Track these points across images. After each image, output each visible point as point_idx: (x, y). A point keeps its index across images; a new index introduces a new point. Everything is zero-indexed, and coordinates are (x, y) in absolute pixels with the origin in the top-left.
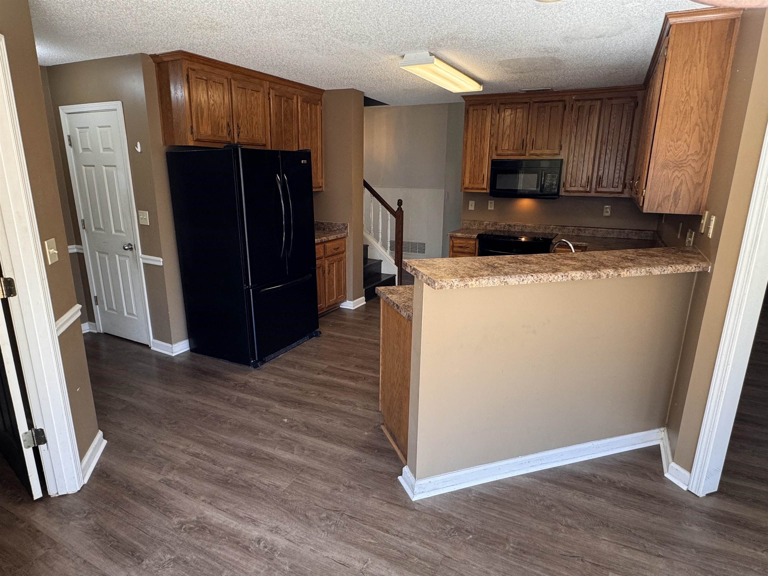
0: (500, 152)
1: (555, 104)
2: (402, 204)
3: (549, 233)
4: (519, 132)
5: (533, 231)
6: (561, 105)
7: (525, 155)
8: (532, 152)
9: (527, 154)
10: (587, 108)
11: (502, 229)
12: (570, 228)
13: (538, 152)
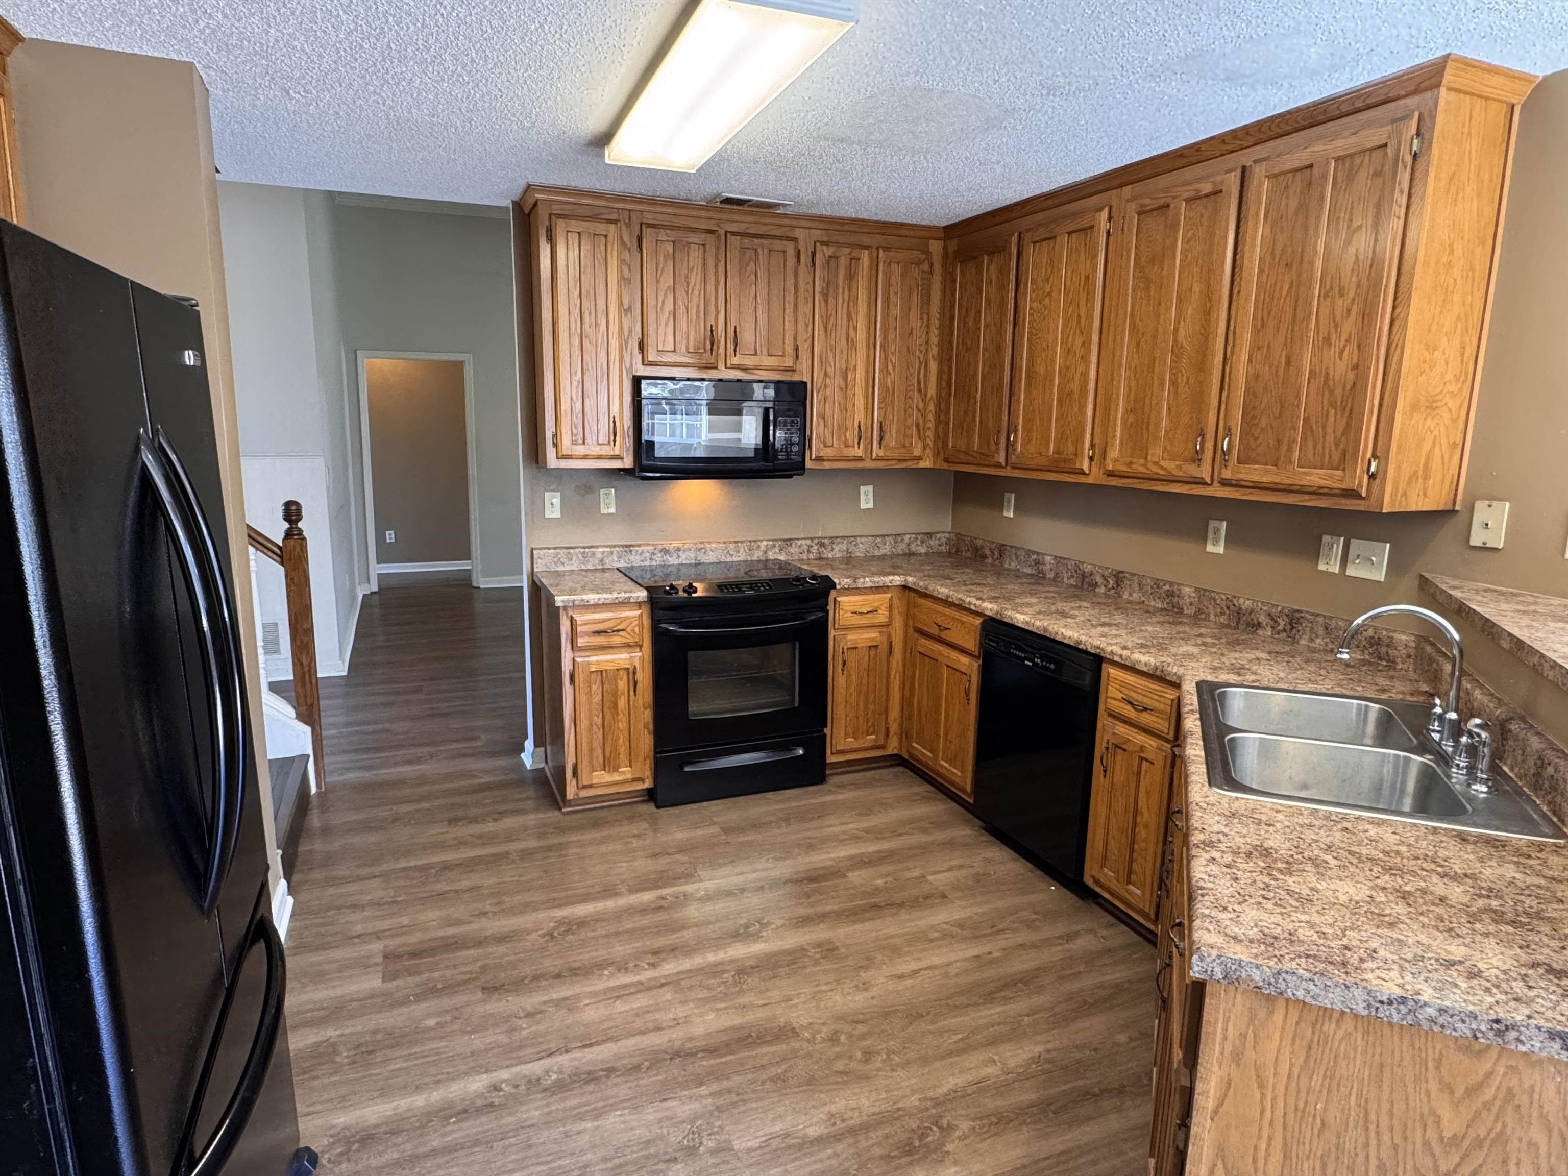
0: (652, 357)
1: (778, 245)
2: (299, 518)
3: (759, 561)
4: (698, 306)
5: (723, 559)
6: (790, 247)
7: (716, 368)
8: (735, 361)
9: (721, 366)
10: (843, 261)
11: (647, 563)
12: (803, 542)
13: (749, 361)
